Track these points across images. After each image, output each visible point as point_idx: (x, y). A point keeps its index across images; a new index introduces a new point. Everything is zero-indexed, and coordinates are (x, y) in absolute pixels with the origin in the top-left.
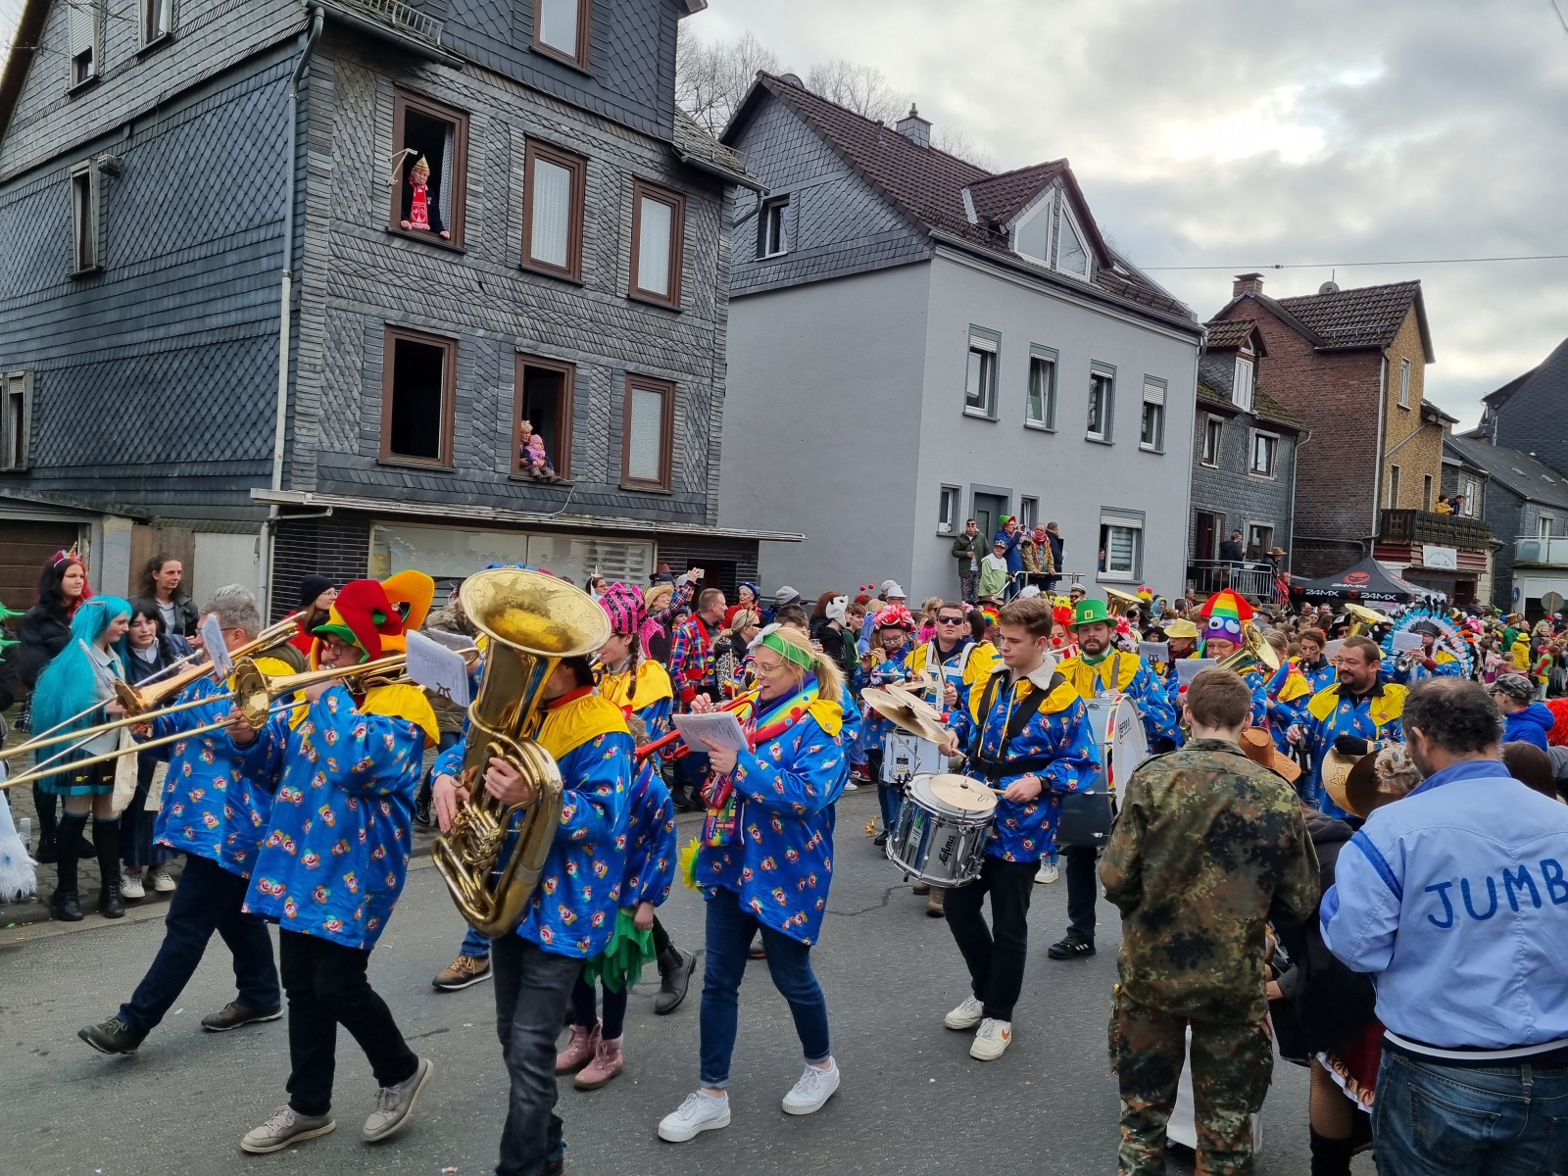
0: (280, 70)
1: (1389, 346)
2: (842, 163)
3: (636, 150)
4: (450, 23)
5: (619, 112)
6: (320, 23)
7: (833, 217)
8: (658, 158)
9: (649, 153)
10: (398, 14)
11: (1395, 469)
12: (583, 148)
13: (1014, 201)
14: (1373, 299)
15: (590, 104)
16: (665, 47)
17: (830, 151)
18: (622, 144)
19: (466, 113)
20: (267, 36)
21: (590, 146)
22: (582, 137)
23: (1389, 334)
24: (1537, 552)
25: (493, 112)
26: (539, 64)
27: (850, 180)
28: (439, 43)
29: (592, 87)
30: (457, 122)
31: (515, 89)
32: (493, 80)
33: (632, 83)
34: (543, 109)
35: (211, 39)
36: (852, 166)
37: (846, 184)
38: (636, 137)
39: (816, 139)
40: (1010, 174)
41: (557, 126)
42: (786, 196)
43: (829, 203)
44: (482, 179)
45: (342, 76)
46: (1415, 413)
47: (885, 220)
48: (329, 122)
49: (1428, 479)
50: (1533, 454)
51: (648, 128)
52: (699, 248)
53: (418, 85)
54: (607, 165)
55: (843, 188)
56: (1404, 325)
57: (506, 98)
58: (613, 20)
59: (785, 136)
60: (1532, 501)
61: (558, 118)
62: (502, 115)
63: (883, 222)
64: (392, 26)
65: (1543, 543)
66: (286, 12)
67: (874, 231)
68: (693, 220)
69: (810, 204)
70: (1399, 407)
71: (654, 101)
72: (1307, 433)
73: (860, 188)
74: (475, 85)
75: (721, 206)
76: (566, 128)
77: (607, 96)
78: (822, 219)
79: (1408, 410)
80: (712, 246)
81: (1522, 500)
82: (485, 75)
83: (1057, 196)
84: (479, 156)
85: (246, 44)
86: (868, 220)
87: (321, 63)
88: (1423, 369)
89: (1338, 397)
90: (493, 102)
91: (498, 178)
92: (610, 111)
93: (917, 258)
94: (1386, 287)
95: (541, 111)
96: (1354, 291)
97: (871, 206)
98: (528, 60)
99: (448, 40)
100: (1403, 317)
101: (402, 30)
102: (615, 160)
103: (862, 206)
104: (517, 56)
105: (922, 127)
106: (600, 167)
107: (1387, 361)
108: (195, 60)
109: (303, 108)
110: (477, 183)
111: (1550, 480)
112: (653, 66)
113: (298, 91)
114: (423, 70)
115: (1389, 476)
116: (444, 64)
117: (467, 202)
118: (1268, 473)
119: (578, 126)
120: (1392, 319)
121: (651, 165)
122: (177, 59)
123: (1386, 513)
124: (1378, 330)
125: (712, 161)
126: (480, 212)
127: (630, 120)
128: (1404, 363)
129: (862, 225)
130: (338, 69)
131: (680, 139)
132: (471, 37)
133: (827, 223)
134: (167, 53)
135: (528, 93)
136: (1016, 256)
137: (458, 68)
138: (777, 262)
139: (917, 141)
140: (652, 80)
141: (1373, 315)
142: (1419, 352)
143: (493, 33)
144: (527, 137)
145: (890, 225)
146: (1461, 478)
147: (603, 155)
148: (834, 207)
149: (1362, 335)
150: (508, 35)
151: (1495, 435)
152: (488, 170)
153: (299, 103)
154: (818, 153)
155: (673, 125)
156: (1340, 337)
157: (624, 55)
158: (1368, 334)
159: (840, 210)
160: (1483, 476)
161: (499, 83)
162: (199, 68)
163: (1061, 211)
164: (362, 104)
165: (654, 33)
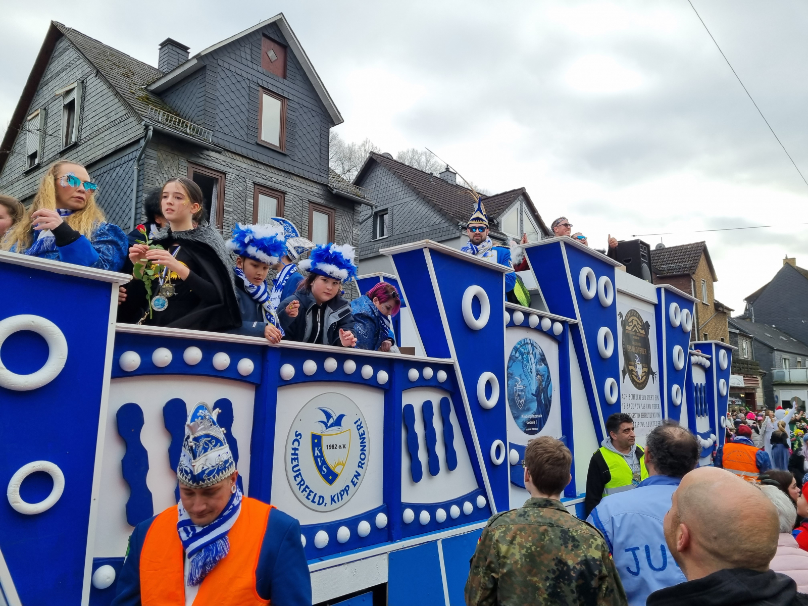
0: (130, 156)
1: (694, 273)
2: (413, 192)
3: (310, 189)
4: (216, 132)
5: (301, 171)
6: (150, 133)
7: (410, 218)
8: (321, 192)
9: (316, 190)
10: (190, 128)
11: (706, 335)
12: (283, 189)
13: (500, 208)
14: (683, 251)
15: (287, 168)
16: (323, 140)
17: (407, 187)
18: (303, 186)
19: (224, 174)
20: (124, 141)
21: (287, 187)
22: (282, 183)
23: (694, 267)
24: (784, 376)
25: (237, 173)
26: (261, 150)
27: (418, 200)
28: (210, 141)
29: (287, 160)
30: (219, 178)
31: (249, 162)
32: (238, 158)
33: (307, 157)
34: (263, 170)
35: (96, 144)
36: (418, 193)
37: (415, 203)
38: (309, 182)
39: (400, 182)
40: (497, 195)
41: (270, 179)
42: (386, 210)
43: (407, 212)
44: (232, 205)
45: (161, 158)
46: (712, 307)
47: (436, 219)
48: (153, 179)
50: (774, 326)
51: (316, 178)
52: (343, 235)
53: (200, 161)
54: (295, 196)
55: (414, 204)
56: (700, 263)
57: (244, 166)
58: (297, 129)
59: (385, 181)
60: (777, 350)
61: (270, 175)
62: (243, 174)
63: (435, 220)
64: (187, 134)
65: (786, 372)
66: (135, 129)
67: (431, 224)
68: (339, 221)
69: (399, 212)
70: (703, 303)
71: (318, 165)
73: (423, 204)
74: (229, 160)
75: (353, 214)
76: (275, 179)
77: (295, 164)
78: (405, 220)
79: (708, 305)
80: (349, 234)
81: (772, 349)
82: (233, 155)
83: (521, 205)
84: (230, 194)
85: (114, 145)
86: (427, 219)
87: (151, 152)
88: (713, 285)
90: (238, 168)
91: (240, 204)
92: (297, 171)
93: (453, 236)
94: (688, 245)
95: (262, 172)
96: (673, 247)
97: (429, 212)
98: (255, 148)
99: (215, 140)
100: (699, 259)
101: (192, 135)
102: (299, 194)
103: (424, 213)
104: (249, 146)
105: (452, 175)
106: (292, 197)
107: (694, 281)
108: (88, 154)
109: (141, 173)
110: (229, 207)
111: (785, 339)
112: (317, 149)
113: (139, 166)
114: (202, 154)
115: (703, 339)
116: (213, 151)
117: (224, 216)
119: (280, 178)
120: (694, 260)
121: (317, 195)
122: (79, 154)
124: (688, 266)
125: (348, 193)
126: (231, 220)
127: (307, 175)
128: (702, 282)
129: (425, 222)
130: (159, 155)
131: (333, 183)
132: (227, 138)
133: (407, 222)
134: (74, 151)
135: (255, 163)
136: (503, 234)
137: (220, 153)
138: (383, 241)
139: (450, 182)
140: (317, 156)
141: (684, 258)
142: (709, 276)
143: (237, 135)
144: (255, 184)
145: (439, 221)
146: (740, 339)
147: (293, 191)
148: (410, 213)
149: (680, 269)
150: (245, 137)
151: (753, 317)
152: (235, 200)
153: (139, 171)
154: (401, 188)
155: (328, 176)
156: (669, 270)
157: (303, 144)
158: (683, 268)
159: (413, 215)
160: (751, 338)
161: (241, 159)
162: (90, 158)
163: (524, 212)
164: (171, 171)
165: (318, 134)
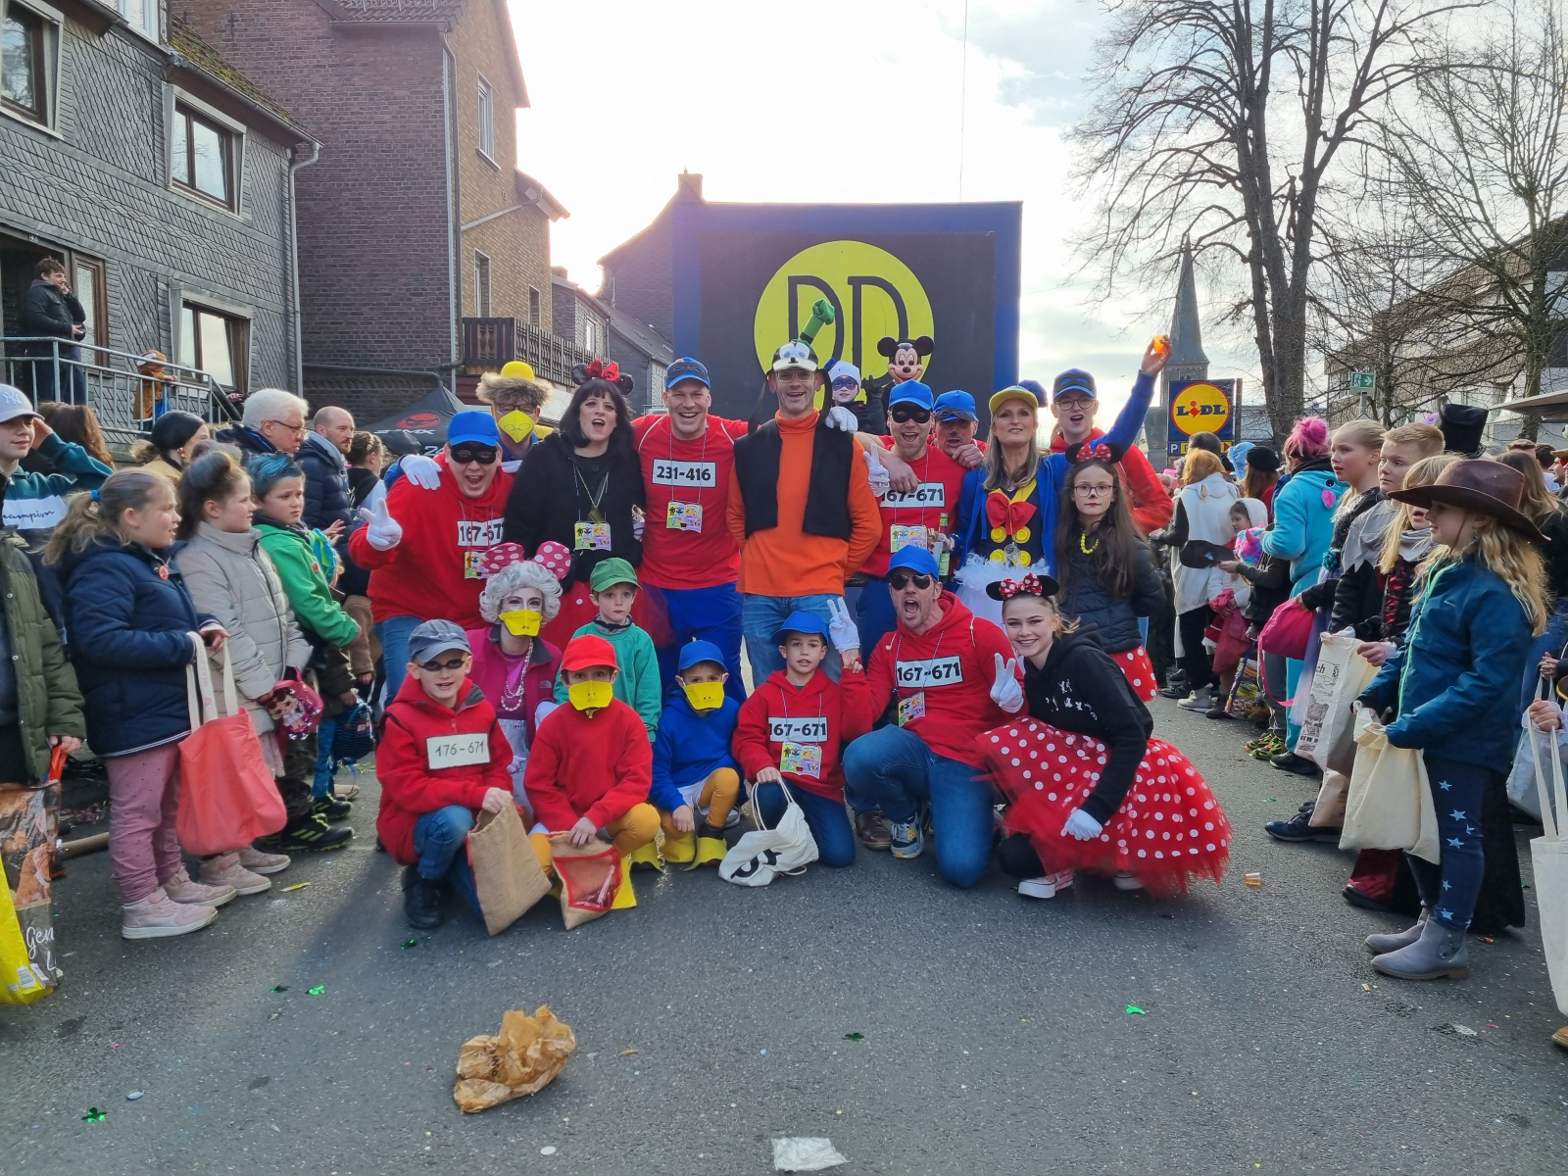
1: (450, 30)
11: (483, 262)
46: (507, 180)
49: (534, 294)
50: (651, 326)
70: (479, 154)
72: (311, 145)
79: (494, 167)
88: (512, 111)
89: (379, 117)
107: (451, 58)
115: (470, 268)
118: (230, 204)
123: (470, 323)
124: (433, 4)
128: (480, 82)
149: (409, 10)
156: (375, 11)
